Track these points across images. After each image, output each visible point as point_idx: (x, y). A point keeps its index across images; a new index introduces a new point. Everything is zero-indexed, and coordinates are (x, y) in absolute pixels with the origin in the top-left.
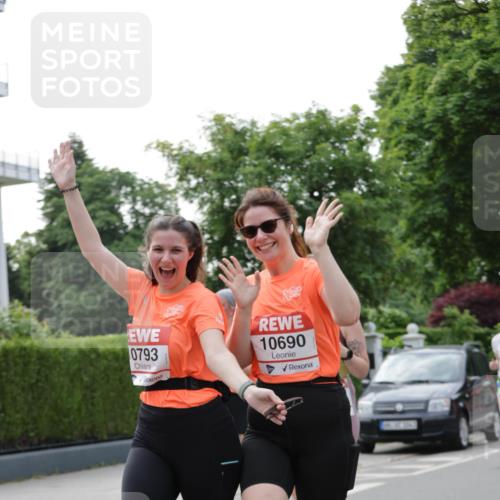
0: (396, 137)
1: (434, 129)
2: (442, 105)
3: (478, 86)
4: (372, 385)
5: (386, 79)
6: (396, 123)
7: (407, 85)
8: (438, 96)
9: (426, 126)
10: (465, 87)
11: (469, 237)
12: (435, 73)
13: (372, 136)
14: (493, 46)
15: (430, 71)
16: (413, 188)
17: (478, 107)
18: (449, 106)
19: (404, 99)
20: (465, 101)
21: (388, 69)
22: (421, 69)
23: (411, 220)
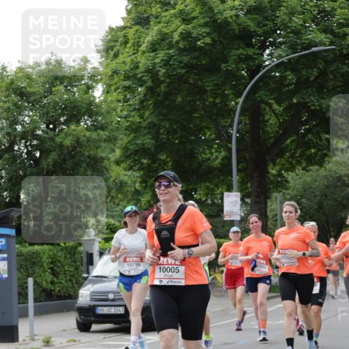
0: (116, 84)
1: (145, 78)
2: (152, 60)
3: (181, 45)
4: (90, 278)
5: (110, 37)
6: (115, 72)
7: (126, 43)
8: (149, 52)
9: (139, 76)
10: (170, 46)
11: (170, 164)
12: (148, 34)
13: (97, 82)
14: (192, 15)
15: (144, 33)
16: (127, 124)
17: (180, 62)
18: (157, 61)
19: (122, 54)
20: (170, 57)
21: (111, 29)
22: (137, 30)
23: (125, 149)
